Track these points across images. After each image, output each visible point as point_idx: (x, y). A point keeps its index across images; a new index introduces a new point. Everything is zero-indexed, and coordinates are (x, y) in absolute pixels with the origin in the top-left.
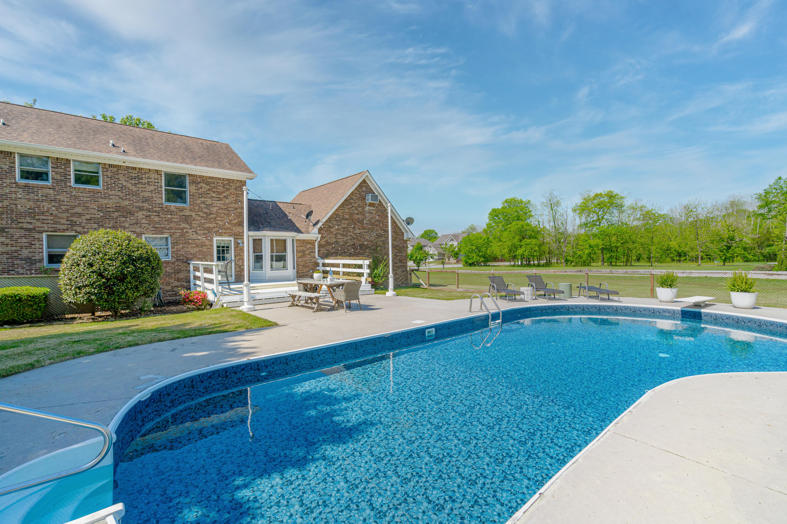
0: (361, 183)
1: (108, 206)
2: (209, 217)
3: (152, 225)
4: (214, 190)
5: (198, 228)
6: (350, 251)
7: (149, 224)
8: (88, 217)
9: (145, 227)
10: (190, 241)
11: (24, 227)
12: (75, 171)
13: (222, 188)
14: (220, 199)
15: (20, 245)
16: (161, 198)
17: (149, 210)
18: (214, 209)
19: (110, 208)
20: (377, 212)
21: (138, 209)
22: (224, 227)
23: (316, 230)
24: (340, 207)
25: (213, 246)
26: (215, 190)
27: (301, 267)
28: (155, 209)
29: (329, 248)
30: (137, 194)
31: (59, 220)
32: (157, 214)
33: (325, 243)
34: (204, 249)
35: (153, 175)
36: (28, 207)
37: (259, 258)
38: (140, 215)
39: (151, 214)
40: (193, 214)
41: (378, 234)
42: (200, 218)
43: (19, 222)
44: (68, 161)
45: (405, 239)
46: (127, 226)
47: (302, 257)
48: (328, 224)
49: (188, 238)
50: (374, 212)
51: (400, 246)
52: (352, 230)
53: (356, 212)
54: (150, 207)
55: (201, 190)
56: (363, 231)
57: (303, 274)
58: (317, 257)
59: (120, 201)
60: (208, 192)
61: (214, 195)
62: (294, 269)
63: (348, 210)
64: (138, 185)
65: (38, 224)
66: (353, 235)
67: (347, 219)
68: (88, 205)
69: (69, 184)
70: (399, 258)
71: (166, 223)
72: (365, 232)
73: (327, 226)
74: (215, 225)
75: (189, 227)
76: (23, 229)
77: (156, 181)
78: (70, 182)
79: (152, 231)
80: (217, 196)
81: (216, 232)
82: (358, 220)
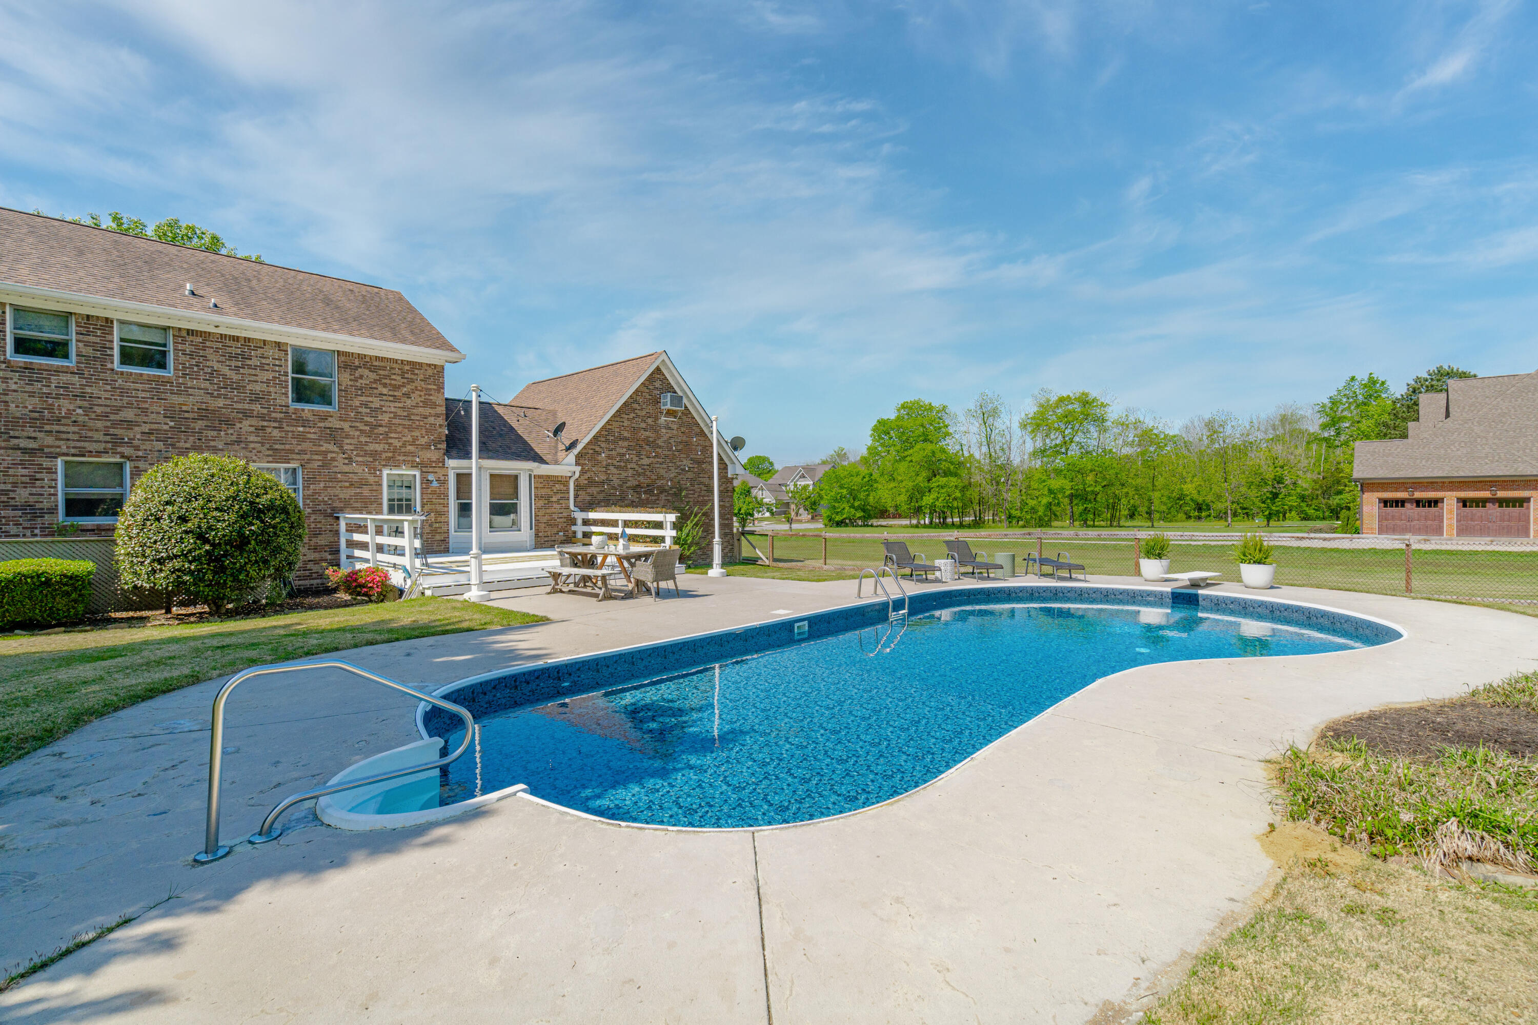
0: (653, 373)
1: (184, 408)
2: (376, 431)
3: (267, 446)
4: (384, 381)
5: (355, 453)
6: (632, 498)
7: (263, 444)
8: (145, 427)
9: (254, 449)
10: (339, 476)
11: (22, 445)
12: (122, 340)
13: (399, 378)
14: (396, 399)
15: (11, 479)
16: (286, 394)
17: (262, 417)
18: (385, 418)
19: (188, 412)
20: (681, 426)
21: (241, 416)
22: (403, 450)
23: (571, 457)
24: (614, 416)
25: (381, 485)
26: (388, 381)
27: (543, 525)
28: (274, 415)
29: (594, 490)
30: (239, 387)
31: (90, 434)
32: (276, 425)
33: (586, 482)
34: (366, 491)
35: (271, 352)
36: (30, 408)
37: (465, 509)
38: (246, 426)
39: (265, 424)
40: (346, 426)
42: (358, 433)
43: (11, 437)
44: (109, 321)
45: (729, 476)
46: (220, 447)
47: (545, 507)
48: (593, 447)
49: (335, 470)
50: (675, 427)
52: (635, 459)
53: (643, 425)
54: (265, 411)
55: (360, 381)
56: (655, 460)
57: (546, 539)
58: (572, 507)
59: (208, 398)
60: (374, 386)
61: (385, 391)
62: (531, 529)
63: (629, 423)
64: (242, 371)
65: (49, 440)
66: (637, 468)
67: (625, 439)
68: (147, 406)
69: (109, 366)
71: (294, 442)
72: (658, 463)
73: (591, 452)
74: (387, 447)
75: (336, 449)
76: (20, 449)
77: (277, 362)
78: (112, 363)
79: (268, 456)
80: (391, 393)
81: (389, 459)
82: (647, 441)
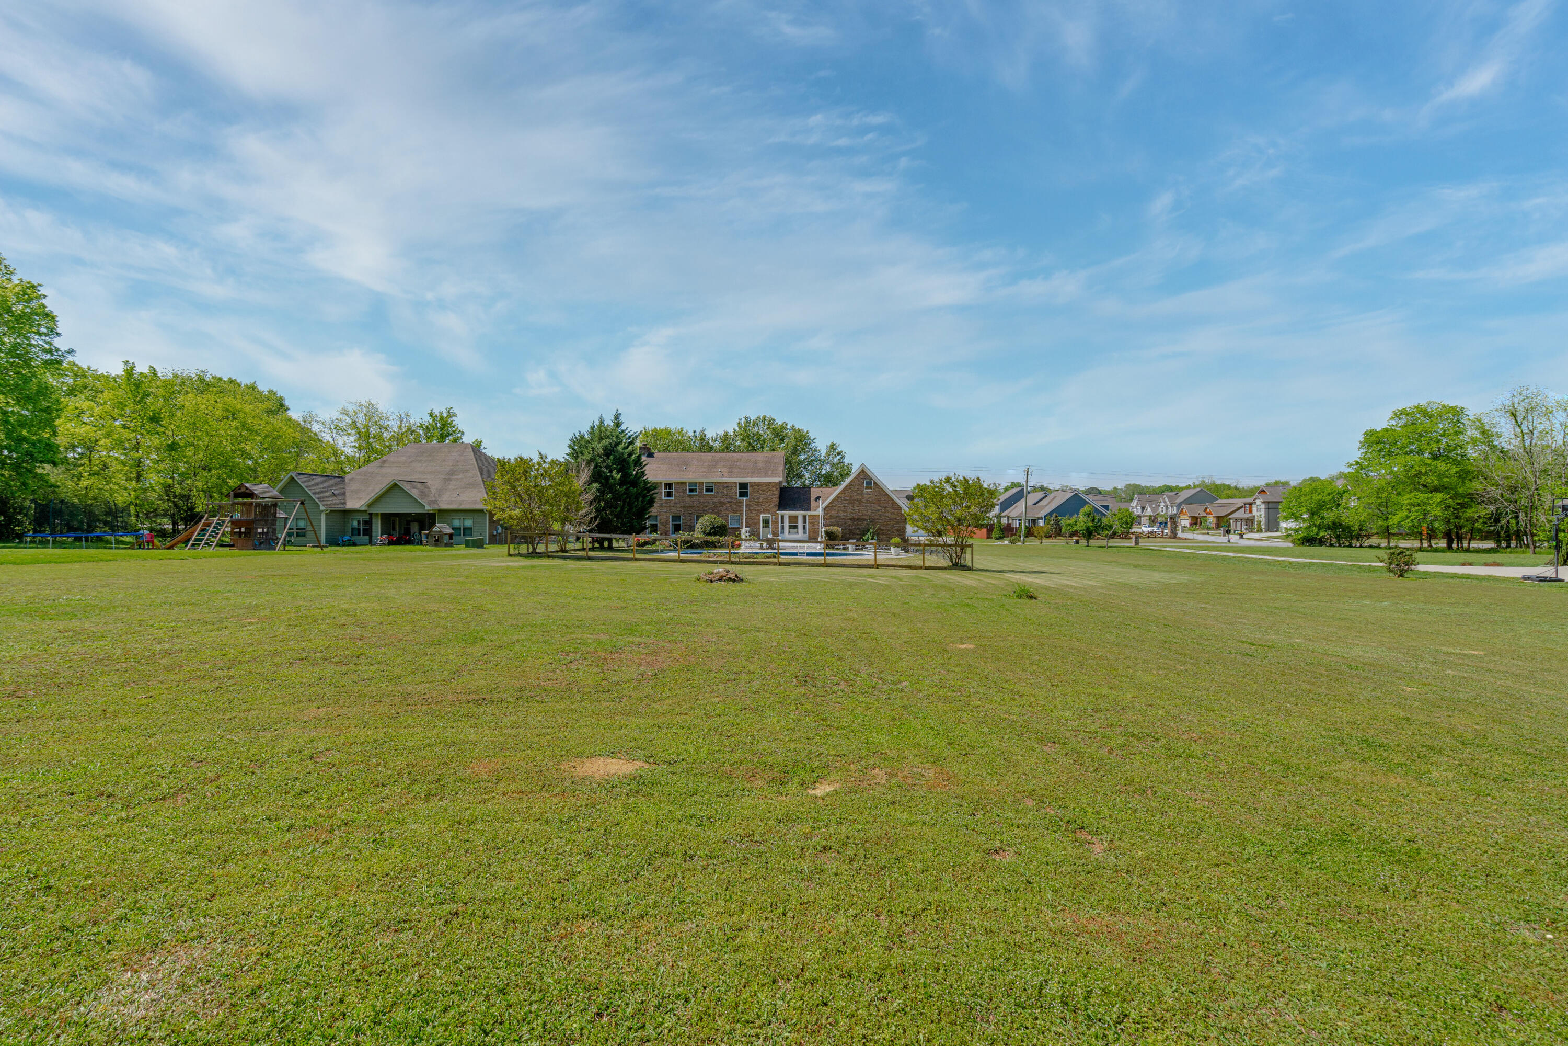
0: (861, 473)
2: (758, 504)
4: (761, 489)
5: (753, 510)
7: (732, 509)
8: (709, 507)
9: (729, 511)
10: (749, 517)
12: (706, 487)
13: (765, 487)
14: (764, 494)
16: (737, 496)
17: (731, 502)
18: (759, 500)
19: (717, 502)
20: (875, 492)
22: (766, 509)
23: (821, 509)
25: (760, 520)
27: (812, 533)
29: (833, 520)
32: (735, 504)
34: (755, 521)
35: (734, 485)
37: (783, 528)
38: (728, 505)
40: (751, 503)
41: (876, 510)
42: (754, 505)
44: (703, 483)
45: (903, 512)
46: (723, 511)
47: (812, 526)
48: (832, 504)
50: (872, 494)
51: (897, 518)
52: (851, 507)
53: (855, 494)
54: (733, 500)
55: (754, 490)
56: (860, 508)
57: (813, 537)
58: (822, 526)
59: (720, 498)
60: (758, 491)
61: (761, 492)
62: (805, 533)
64: (728, 491)
65: (693, 511)
68: (709, 502)
70: (896, 528)
71: (738, 508)
73: (830, 506)
74: (761, 508)
75: (748, 510)
77: (735, 488)
78: (704, 492)
79: (733, 512)
81: (762, 512)
82: (857, 500)
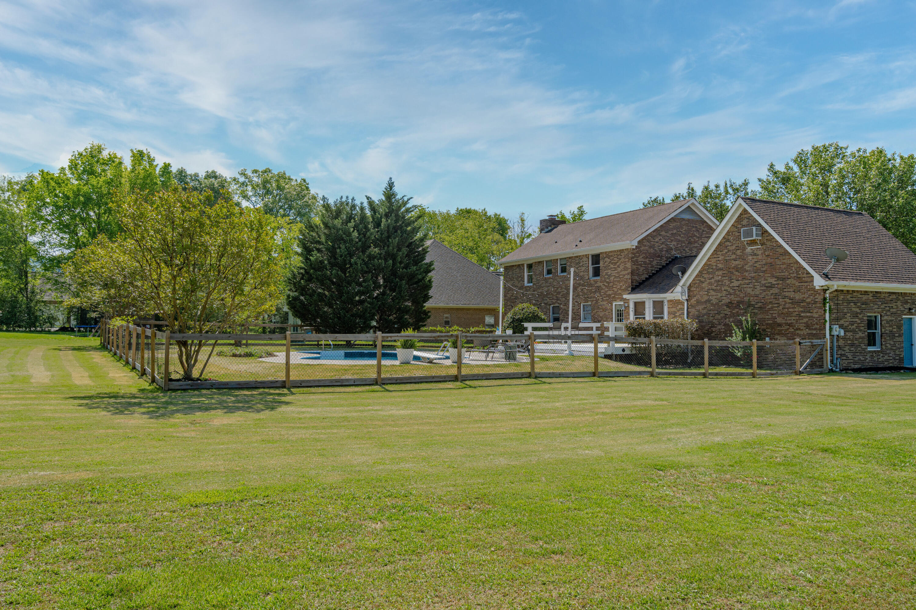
0: (741, 214)
2: (609, 285)
3: (583, 296)
5: (604, 296)
6: (725, 312)
8: (562, 293)
10: (600, 306)
13: (616, 259)
14: (615, 269)
16: (588, 275)
18: (612, 278)
20: (765, 251)
21: (578, 285)
24: (712, 254)
25: (612, 310)
26: (613, 262)
30: (578, 275)
31: (554, 297)
33: (695, 302)
34: (607, 313)
35: (585, 259)
36: (546, 291)
38: (579, 289)
39: (583, 287)
40: (601, 284)
41: (767, 285)
42: (605, 287)
45: (817, 287)
46: (574, 298)
49: (598, 304)
50: (760, 252)
51: (808, 300)
52: (727, 283)
53: (734, 257)
54: (583, 283)
55: (605, 264)
58: (686, 319)
60: (609, 265)
61: (612, 266)
63: (723, 257)
65: (548, 300)
66: (729, 289)
67: (721, 269)
68: (562, 286)
70: (805, 320)
71: (589, 293)
72: (745, 284)
75: (599, 295)
76: (545, 303)
78: (558, 273)
79: (584, 300)
